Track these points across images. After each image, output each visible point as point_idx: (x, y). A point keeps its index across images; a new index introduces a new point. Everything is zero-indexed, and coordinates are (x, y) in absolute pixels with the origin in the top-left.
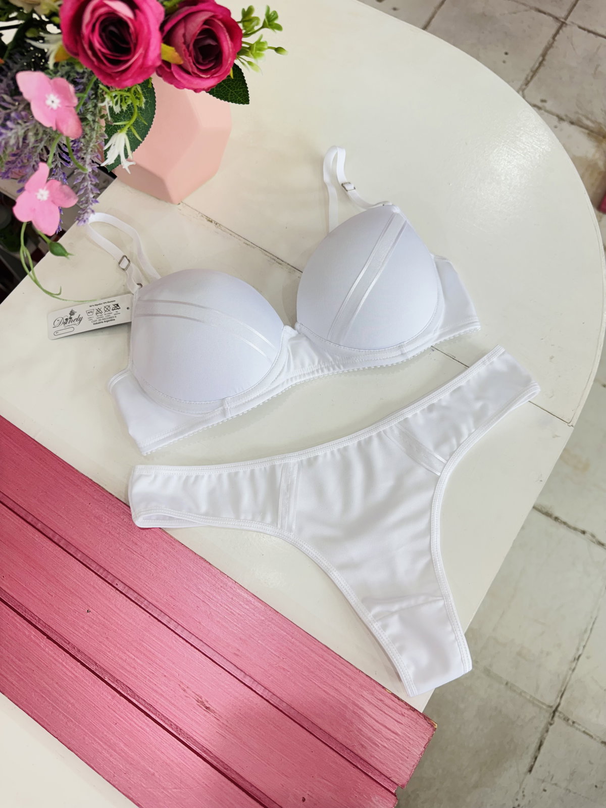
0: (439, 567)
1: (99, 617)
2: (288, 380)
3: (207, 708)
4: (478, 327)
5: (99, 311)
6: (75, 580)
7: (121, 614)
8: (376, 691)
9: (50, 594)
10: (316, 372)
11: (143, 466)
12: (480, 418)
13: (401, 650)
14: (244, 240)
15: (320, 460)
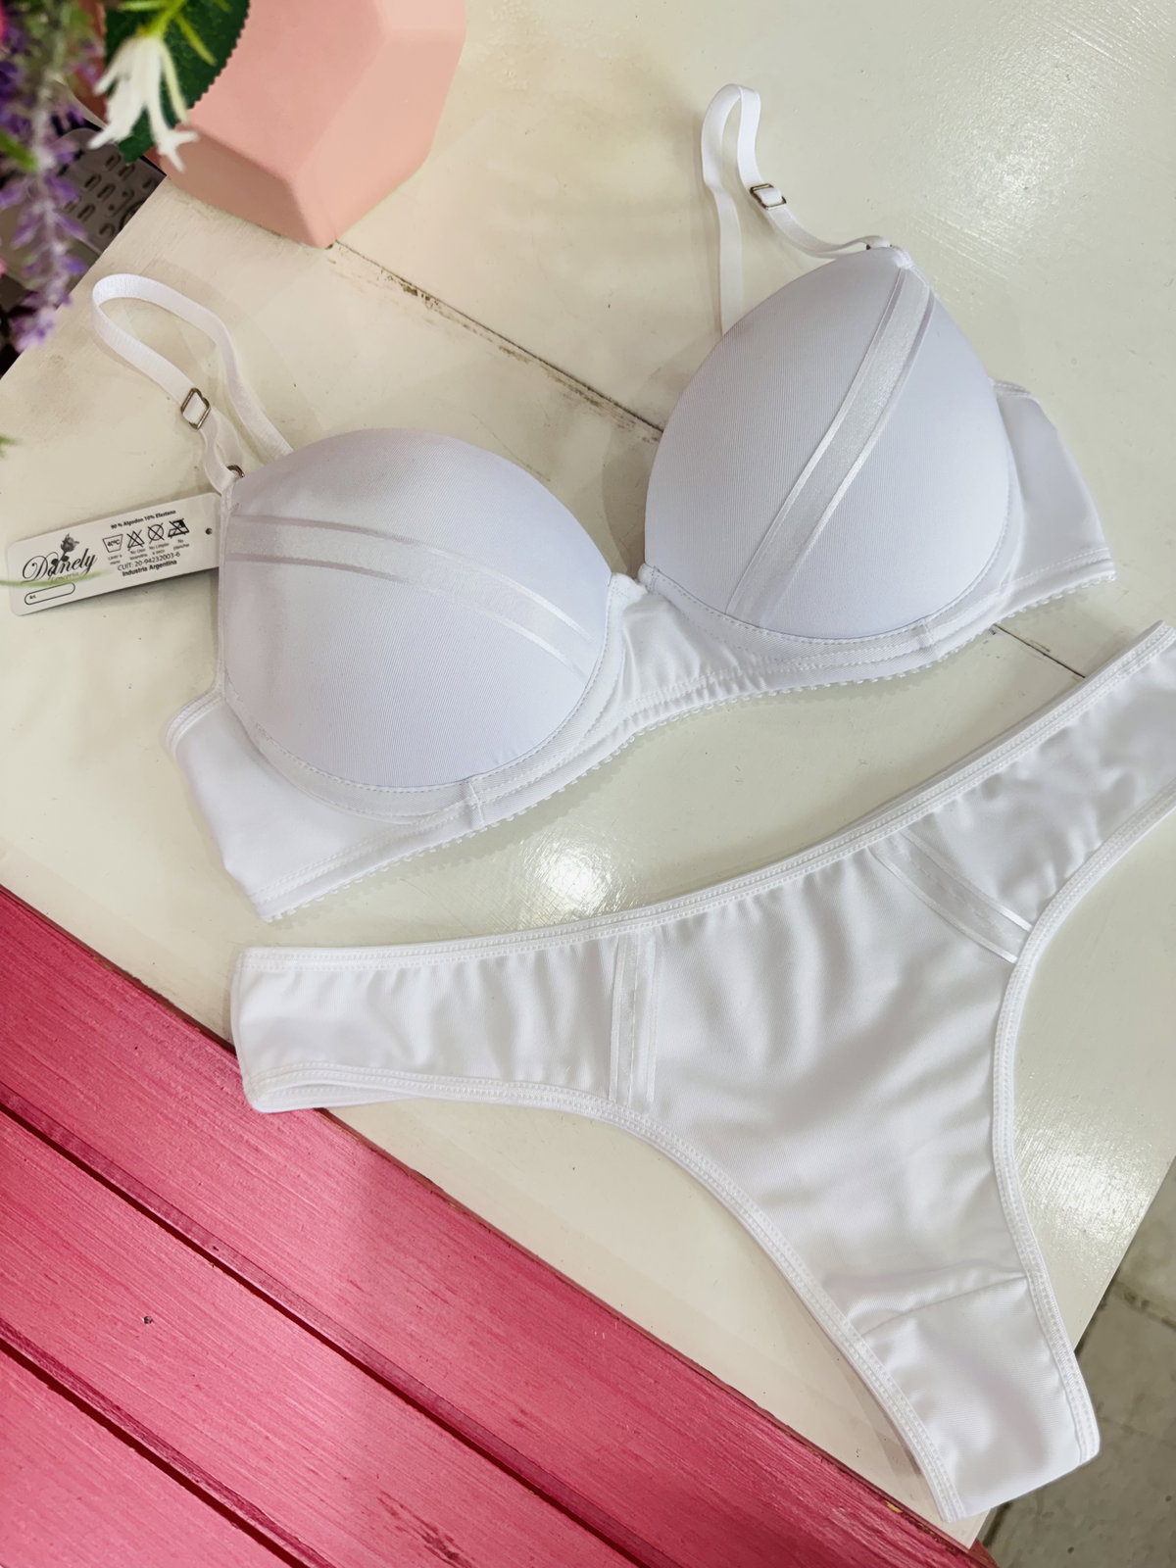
0: (1011, 1193)
1: (176, 1333)
2: (626, 722)
3: (452, 1556)
4: (1111, 574)
5: (135, 539)
6: (109, 1242)
7: (230, 1326)
8: (864, 1508)
9: (50, 1279)
10: (695, 696)
11: (265, 951)
12: (1113, 811)
13: (925, 1409)
14: (500, 339)
15: (712, 925)
